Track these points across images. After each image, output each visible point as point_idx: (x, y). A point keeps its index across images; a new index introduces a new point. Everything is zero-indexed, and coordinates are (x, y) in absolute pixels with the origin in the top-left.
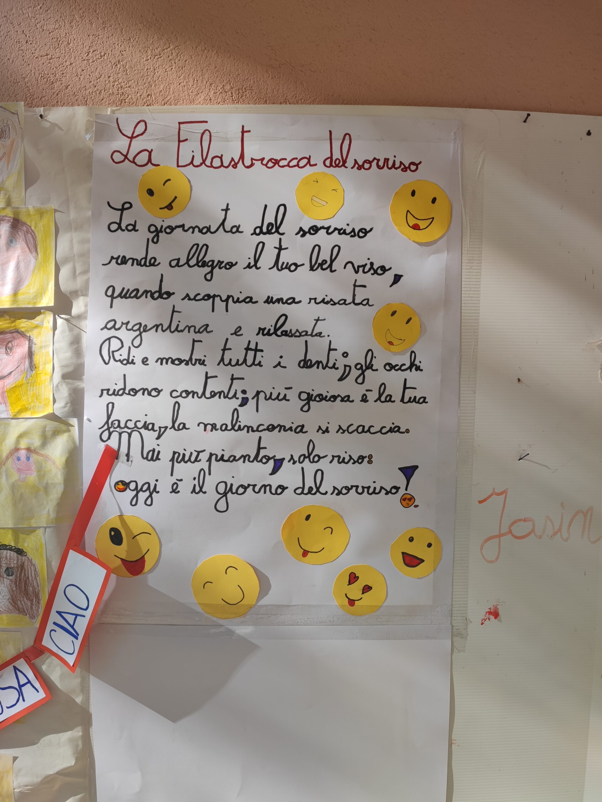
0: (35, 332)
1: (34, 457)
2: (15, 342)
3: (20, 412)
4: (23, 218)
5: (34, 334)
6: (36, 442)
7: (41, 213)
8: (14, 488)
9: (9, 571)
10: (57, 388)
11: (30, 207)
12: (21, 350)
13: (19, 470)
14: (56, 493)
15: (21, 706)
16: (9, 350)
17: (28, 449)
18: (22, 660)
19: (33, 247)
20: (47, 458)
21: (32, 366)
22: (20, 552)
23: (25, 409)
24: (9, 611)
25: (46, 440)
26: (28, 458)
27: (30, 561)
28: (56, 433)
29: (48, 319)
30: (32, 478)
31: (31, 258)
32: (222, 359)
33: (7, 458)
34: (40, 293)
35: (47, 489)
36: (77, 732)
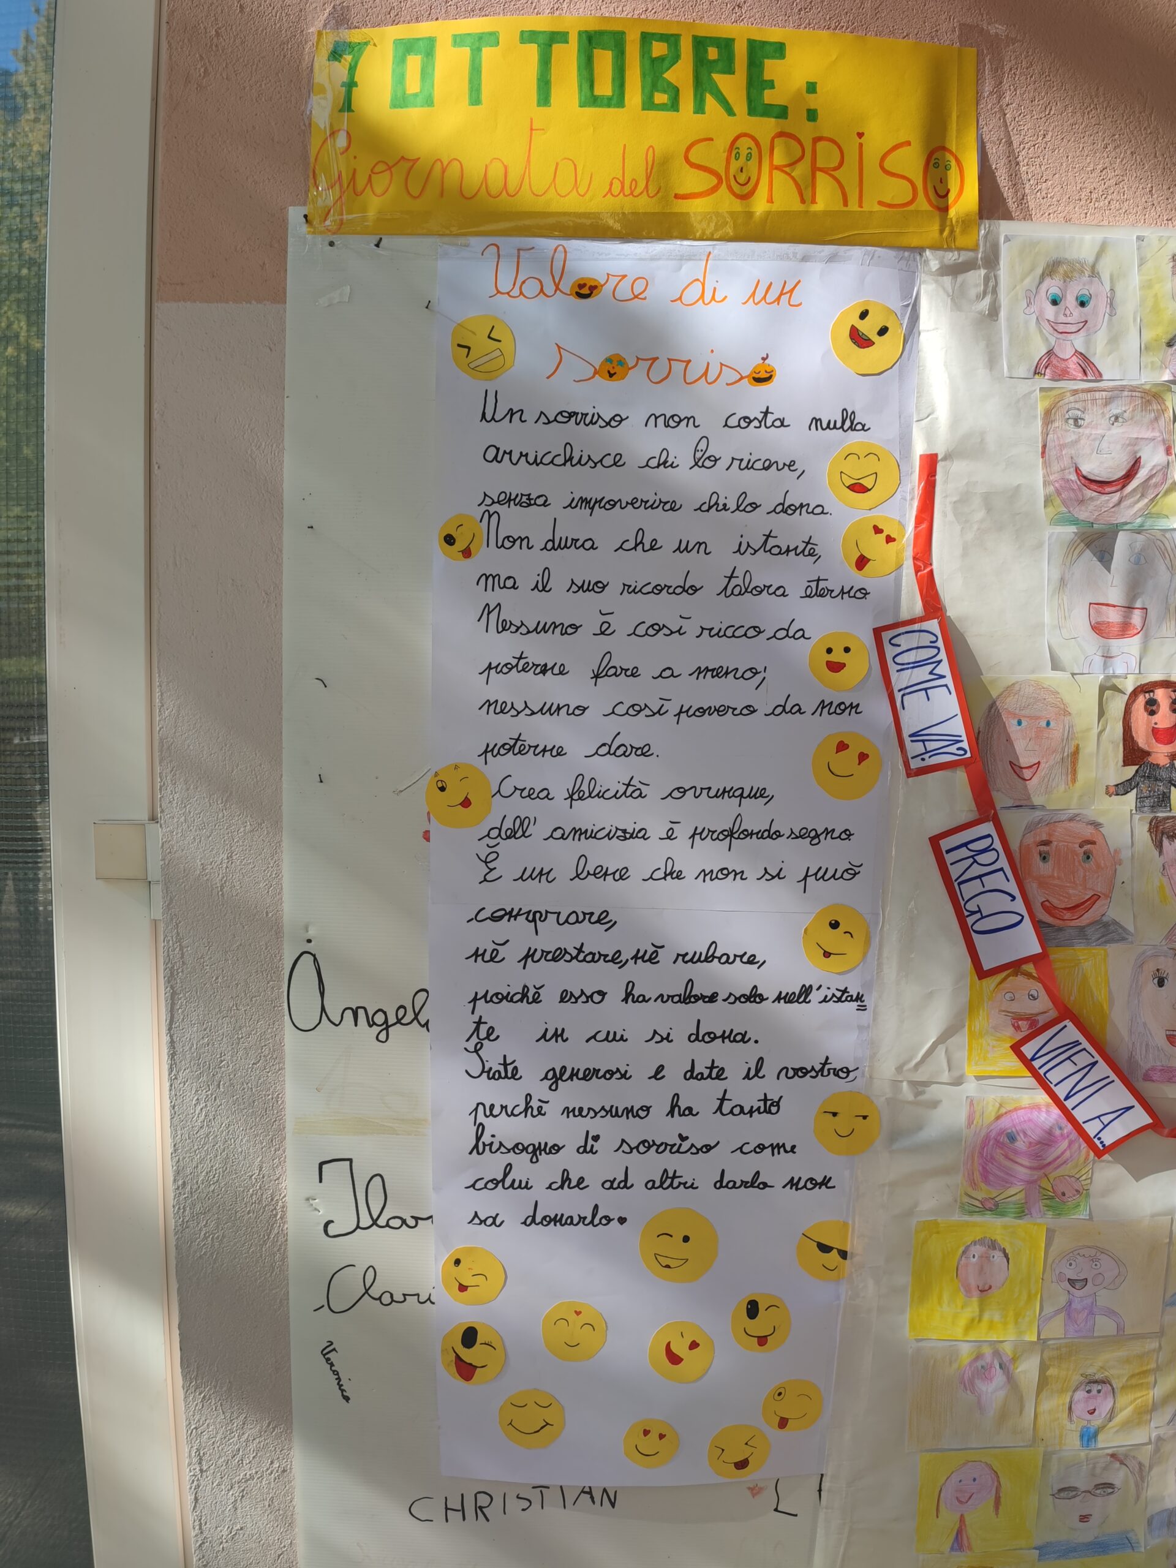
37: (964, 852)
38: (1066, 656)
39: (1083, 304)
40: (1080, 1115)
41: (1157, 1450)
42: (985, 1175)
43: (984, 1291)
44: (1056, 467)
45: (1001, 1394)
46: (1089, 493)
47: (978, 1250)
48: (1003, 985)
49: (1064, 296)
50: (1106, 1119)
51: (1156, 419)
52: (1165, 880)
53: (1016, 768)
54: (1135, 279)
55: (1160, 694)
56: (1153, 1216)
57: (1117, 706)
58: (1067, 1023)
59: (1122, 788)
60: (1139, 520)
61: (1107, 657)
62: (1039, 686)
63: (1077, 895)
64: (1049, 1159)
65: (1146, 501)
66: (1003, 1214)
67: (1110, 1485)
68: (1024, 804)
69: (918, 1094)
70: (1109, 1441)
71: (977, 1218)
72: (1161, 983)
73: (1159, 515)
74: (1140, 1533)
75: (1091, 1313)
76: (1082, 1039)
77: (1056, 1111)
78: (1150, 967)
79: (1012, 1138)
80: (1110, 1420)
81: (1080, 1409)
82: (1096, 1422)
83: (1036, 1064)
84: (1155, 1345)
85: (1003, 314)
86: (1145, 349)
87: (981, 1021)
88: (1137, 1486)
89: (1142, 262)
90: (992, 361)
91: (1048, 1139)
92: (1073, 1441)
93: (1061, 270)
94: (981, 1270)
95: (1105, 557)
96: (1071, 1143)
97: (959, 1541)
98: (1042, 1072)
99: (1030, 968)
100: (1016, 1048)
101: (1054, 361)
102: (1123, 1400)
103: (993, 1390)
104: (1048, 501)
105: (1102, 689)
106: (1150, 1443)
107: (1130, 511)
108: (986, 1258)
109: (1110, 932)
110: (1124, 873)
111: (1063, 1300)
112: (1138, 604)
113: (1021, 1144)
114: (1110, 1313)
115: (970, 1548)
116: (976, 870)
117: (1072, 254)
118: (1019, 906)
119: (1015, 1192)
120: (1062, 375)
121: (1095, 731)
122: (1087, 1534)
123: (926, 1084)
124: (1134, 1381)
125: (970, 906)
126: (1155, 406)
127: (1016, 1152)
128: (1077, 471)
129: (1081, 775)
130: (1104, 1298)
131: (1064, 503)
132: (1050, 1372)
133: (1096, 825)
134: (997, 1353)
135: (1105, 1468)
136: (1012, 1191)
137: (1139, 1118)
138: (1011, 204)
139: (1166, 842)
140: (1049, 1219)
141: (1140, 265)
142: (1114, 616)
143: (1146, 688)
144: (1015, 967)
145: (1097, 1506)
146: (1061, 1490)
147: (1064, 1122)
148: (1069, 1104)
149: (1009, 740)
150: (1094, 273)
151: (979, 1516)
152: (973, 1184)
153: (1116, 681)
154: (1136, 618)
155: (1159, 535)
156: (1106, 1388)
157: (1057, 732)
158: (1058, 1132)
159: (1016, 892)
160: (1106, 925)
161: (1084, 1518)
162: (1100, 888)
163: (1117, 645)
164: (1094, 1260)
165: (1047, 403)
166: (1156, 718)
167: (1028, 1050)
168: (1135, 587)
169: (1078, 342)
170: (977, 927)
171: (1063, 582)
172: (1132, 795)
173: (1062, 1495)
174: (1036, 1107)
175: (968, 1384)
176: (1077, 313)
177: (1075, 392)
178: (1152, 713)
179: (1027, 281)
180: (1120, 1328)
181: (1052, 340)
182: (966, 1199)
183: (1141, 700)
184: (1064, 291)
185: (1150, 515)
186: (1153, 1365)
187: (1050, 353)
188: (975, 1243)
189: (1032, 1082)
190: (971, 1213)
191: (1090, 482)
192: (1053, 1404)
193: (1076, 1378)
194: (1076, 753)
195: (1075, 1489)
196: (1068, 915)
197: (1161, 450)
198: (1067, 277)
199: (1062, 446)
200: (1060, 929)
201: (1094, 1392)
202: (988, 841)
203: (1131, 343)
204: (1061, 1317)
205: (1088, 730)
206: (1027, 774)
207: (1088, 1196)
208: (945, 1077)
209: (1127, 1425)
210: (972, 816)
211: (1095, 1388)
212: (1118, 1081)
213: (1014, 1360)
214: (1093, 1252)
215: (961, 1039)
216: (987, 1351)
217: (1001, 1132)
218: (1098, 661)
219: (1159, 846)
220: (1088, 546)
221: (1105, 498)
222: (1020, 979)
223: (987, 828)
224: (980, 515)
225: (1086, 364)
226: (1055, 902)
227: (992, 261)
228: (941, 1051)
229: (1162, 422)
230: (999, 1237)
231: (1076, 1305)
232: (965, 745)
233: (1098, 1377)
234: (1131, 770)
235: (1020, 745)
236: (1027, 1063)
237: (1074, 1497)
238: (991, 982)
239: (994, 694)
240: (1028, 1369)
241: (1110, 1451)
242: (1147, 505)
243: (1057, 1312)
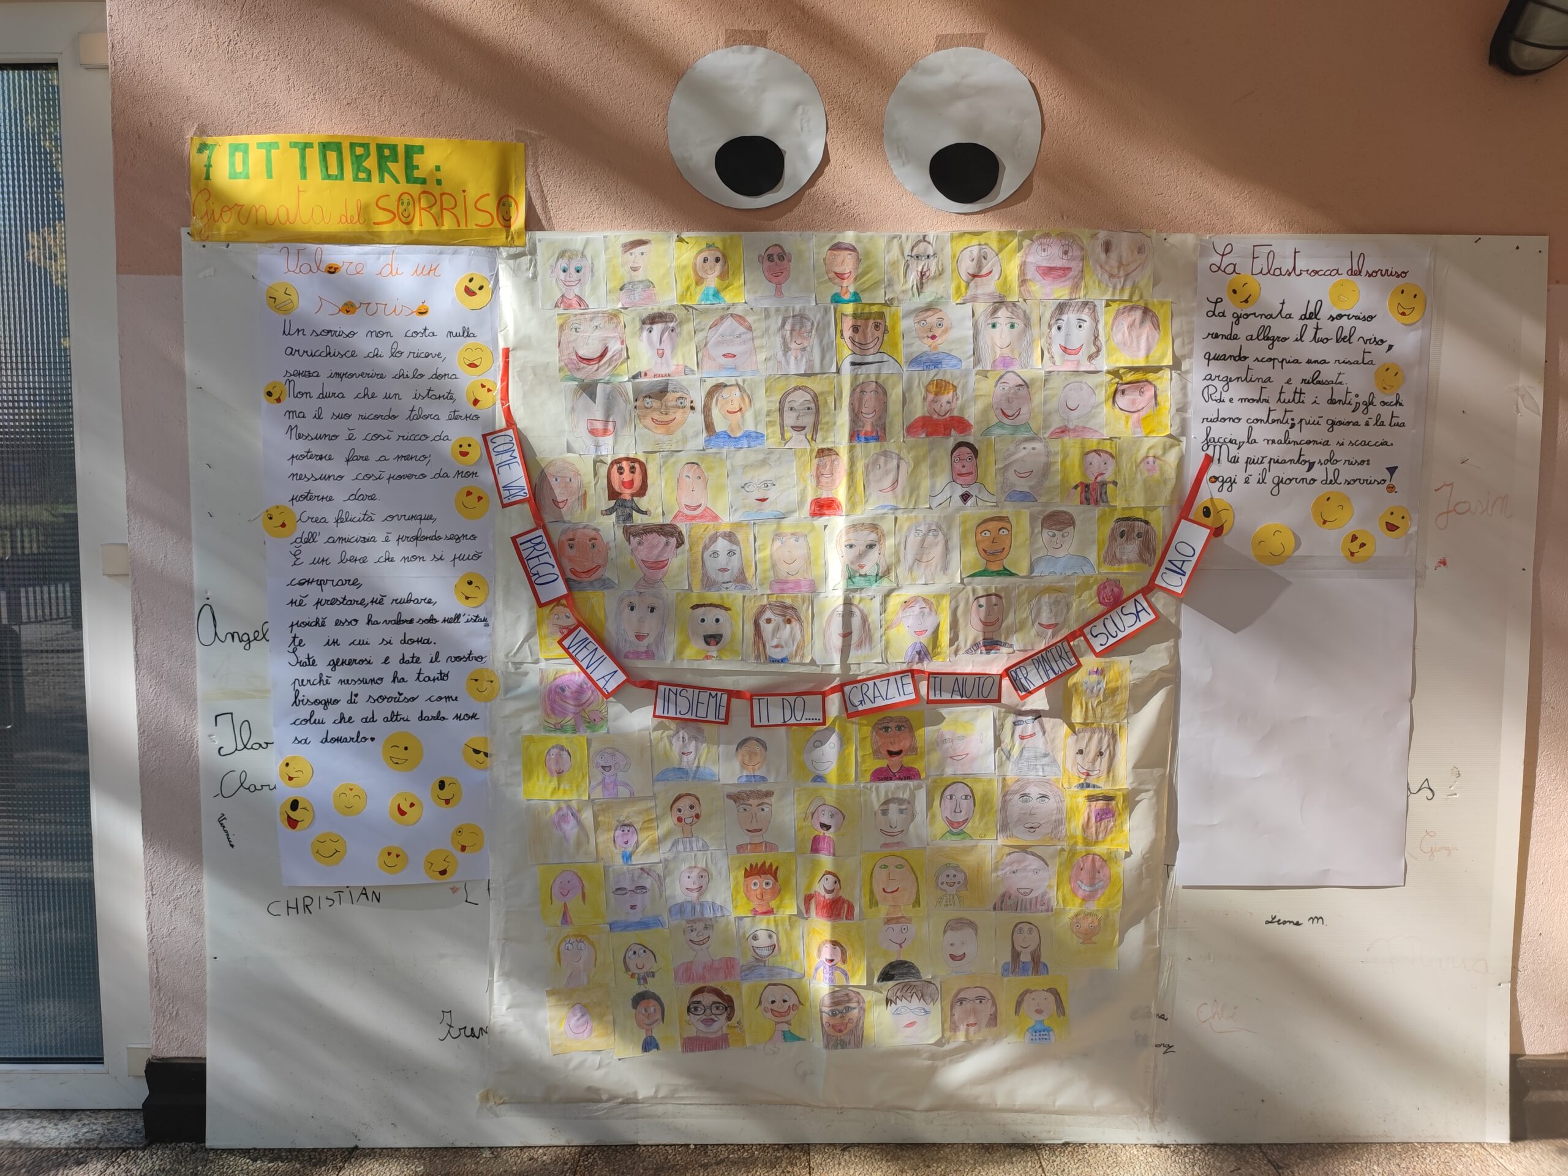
0: (1159, 381)
1: (1158, 462)
2: (1146, 388)
3: (1150, 433)
4: (1150, 307)
5: (1157, 383)
6: (1160, 452)
7: (1162, 304)
8: (1145, 481)
9: (1139, 535)
10: (1173, 418)
11: (1155, 300)
12: (1149, 392)
13: (1148, 470)
14: (1171, 484)
15: (1138, 625)
16: (1142, 393)
17: (1154, 457)
18: (1140, 595)
19: (1157, 326)
20: (1165, 461)
21: (1156, 403)
22: (1147, 522)
23: (1153, 431)
24: (1137, 561)
25: (1165, 450)
26: (1154, 462)
27: (1152, 528)
28: (1172, 446)
29: (1166, 373)
30: (1157, 474)
31: (1156, 333)
32: (1279, 399)
33: (1141, 463)
34: (1163, 357)
35: (1165, 481)
36: (1170, 643)
37: (529, 544)
38: (576, 446)
39: (578, 271)
40: (595, 676)
41: (666, 867)
42: (553, 710)
43: (560, 773)
44: (566, 352)
45: (576, 830)
46: (582, 365)
47: (555, 751)
48: (553, 611)
49: (569, 268)
50: (607, 678)
51: (616, 327)
52: (633, 557)
53: (555, 502)
54: (603, 258)
55: (624, 464)
56: (640, 730)
57: (603, 470)
58: (580, 628)
59: (609, 512)
60: (608, 378)
61: (597, 446)
62: (564, 461)
63: (589, 565)
64: (584, 701)
65: (611, 368)
66: (565, 732)
67: (643, 888)
68: (560, 520)
69: (517, 669)
70: (638, 860)
71: (553, 734)
72: (632, 609)
73: (618, 375)
74: (665, 917)
75: (615, 785)
76: (589, 637)
77: (583, 675)
78: (626, 601)
79: (563, 690)
80: (637, 848)
81: (619, 841)
82: (630, 849)
83: (571, 650)
84: (653, 804)
85: (539, 278)
86: (609, 292)
87: (545, 629)
88: (659, 888)
89: (606, 249)
90: (533, 302)
91: (580, 691)
92: (619, 861)
93: (567, 255)
94: (557, 762)
95: (593, 396)
96: (593, 692)
97: (565, 919)
98: (574, 654)
99: (564, 602)
100: (560, 642)
101: (565, 300)
102: (643, 836)
103: (570, 828)
104: (560, 370)
105: (595, 462)
106: (660, 862)
107: (603, 374)
108: (559, 755)
109: (606, 584)
110: (612, 554)
111: (600, 778)
112: (611, 419)
113: (567, 693)
114: (626, 785)
115: (571, 923)
116: (536, 553)
117: (571, 247)
118: (556, 570)
119: (569, 720)
120: (569, 307)
121: (593, 483)
122: (635, 917)
123: (521, 663)
124: (646, 825)
125: (534, 571)
126: (615, 321)
127: (566, 697)
128: (576, 354)
129: (588, 505)
130: (621, 776)
131: (569, 370)
132: (599, 819)
133: (597, 530)
134: (569, 807)
135: (639, 877)
136: (568, 719)
137: (621, 677)
138: (544, 222)
139: (632, 538)
140: (588, 734)
141: (605, 251)
142: (599, 426)
143: (617, 461)
144: (557, 601)
145: (638, 899)
146: (617, 889)
147: (587, 680)
148: (589, 671)
149: (551, 488)
150: (583, 255)
151: (574, 903)
152: (548, 715)
153: (602, 458)
154: (610, 426)
155: (618, 385)
156: (632, 829)
157: (575, 484)
158: (585, 686)
159: (554, 563)
160: (604, 581)
161: (633, 907)
162: (601, 562)
163: (602, 440)
164: (613, 755)
165: (561, 322)
166: (623, 476)
167: (566, 643)
168: (608, 410)
169: (577, 290)
170: (537, 582)
171: (573, 409)
172: (614, 515)
173: (619, 892)
174: (574, 673)
175: (558, 825)
176: (575, 275)
177: (576, 315)
178: (621, 474)
179: (551, 261)
180: (632, 793)
181: (564, 290)
182: (546, 724)
183: (615, 467)
184: (569, 265)
185: (613, 375)
186: (654, 816)
187: (563, 296)
188: (553, 747)
189: (570, 661)
190: (550, 731)
191: (583, 359)
192: (605, 837)
193: (615, 823)
194: (585, 494)
195: (625, 889)
196: (584, 575)
197: (619, 342)
198: (570, 258)
199: (568, 342)
200: (580, 583)
201: (626, 831)
202: (541, 538)
203: (603, 290)
204: (600, 788)
205: (590, 483)
206: (561, 505)
207: (607, 721)
208: (529, 659)
209: (647, 851)
210: (534, 526)
211: (626, 829)
212: (608, 658)
213: (579, 811)
214: (612, 751)
215: (535, 639)
216: (563, 805)
217: (557, 687)
218: (593, 448)
219: (629, 540)
220: (584, 391)
221: (590, 367)
222: (561, 607)
223: (540, 532)
224: (531, 377)
225: (581, 301)
226: (577, 569)
227: (533, 252)
228: (526, 645)
229: (619, 328)
230: (564, 743)
231: (608, 780)
232: (526, 491)
233: (626, 822)
234: (613, 503)
235: (557, 491)
236: (566, 650)
237: (625, 894)
238: (546, 610)
239: (543, 466)
240: (587, 816)
241: (639, 866)
242: (612, 370)
243: (598, 785)
